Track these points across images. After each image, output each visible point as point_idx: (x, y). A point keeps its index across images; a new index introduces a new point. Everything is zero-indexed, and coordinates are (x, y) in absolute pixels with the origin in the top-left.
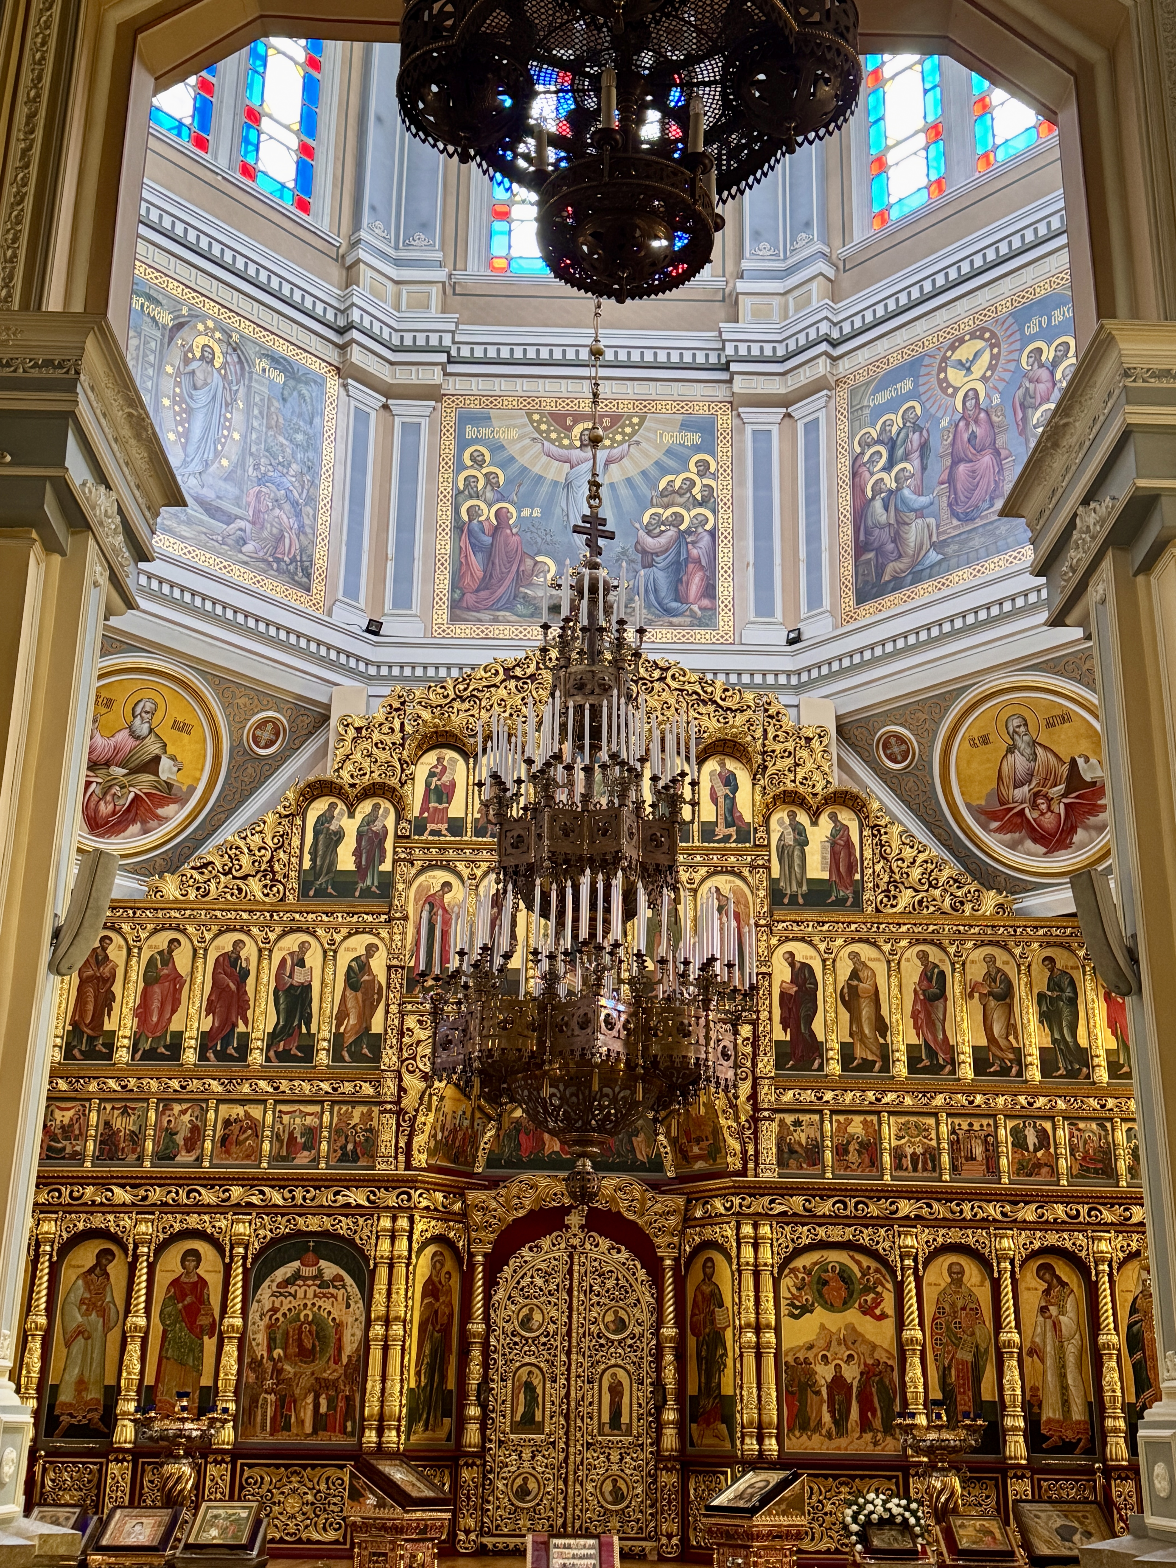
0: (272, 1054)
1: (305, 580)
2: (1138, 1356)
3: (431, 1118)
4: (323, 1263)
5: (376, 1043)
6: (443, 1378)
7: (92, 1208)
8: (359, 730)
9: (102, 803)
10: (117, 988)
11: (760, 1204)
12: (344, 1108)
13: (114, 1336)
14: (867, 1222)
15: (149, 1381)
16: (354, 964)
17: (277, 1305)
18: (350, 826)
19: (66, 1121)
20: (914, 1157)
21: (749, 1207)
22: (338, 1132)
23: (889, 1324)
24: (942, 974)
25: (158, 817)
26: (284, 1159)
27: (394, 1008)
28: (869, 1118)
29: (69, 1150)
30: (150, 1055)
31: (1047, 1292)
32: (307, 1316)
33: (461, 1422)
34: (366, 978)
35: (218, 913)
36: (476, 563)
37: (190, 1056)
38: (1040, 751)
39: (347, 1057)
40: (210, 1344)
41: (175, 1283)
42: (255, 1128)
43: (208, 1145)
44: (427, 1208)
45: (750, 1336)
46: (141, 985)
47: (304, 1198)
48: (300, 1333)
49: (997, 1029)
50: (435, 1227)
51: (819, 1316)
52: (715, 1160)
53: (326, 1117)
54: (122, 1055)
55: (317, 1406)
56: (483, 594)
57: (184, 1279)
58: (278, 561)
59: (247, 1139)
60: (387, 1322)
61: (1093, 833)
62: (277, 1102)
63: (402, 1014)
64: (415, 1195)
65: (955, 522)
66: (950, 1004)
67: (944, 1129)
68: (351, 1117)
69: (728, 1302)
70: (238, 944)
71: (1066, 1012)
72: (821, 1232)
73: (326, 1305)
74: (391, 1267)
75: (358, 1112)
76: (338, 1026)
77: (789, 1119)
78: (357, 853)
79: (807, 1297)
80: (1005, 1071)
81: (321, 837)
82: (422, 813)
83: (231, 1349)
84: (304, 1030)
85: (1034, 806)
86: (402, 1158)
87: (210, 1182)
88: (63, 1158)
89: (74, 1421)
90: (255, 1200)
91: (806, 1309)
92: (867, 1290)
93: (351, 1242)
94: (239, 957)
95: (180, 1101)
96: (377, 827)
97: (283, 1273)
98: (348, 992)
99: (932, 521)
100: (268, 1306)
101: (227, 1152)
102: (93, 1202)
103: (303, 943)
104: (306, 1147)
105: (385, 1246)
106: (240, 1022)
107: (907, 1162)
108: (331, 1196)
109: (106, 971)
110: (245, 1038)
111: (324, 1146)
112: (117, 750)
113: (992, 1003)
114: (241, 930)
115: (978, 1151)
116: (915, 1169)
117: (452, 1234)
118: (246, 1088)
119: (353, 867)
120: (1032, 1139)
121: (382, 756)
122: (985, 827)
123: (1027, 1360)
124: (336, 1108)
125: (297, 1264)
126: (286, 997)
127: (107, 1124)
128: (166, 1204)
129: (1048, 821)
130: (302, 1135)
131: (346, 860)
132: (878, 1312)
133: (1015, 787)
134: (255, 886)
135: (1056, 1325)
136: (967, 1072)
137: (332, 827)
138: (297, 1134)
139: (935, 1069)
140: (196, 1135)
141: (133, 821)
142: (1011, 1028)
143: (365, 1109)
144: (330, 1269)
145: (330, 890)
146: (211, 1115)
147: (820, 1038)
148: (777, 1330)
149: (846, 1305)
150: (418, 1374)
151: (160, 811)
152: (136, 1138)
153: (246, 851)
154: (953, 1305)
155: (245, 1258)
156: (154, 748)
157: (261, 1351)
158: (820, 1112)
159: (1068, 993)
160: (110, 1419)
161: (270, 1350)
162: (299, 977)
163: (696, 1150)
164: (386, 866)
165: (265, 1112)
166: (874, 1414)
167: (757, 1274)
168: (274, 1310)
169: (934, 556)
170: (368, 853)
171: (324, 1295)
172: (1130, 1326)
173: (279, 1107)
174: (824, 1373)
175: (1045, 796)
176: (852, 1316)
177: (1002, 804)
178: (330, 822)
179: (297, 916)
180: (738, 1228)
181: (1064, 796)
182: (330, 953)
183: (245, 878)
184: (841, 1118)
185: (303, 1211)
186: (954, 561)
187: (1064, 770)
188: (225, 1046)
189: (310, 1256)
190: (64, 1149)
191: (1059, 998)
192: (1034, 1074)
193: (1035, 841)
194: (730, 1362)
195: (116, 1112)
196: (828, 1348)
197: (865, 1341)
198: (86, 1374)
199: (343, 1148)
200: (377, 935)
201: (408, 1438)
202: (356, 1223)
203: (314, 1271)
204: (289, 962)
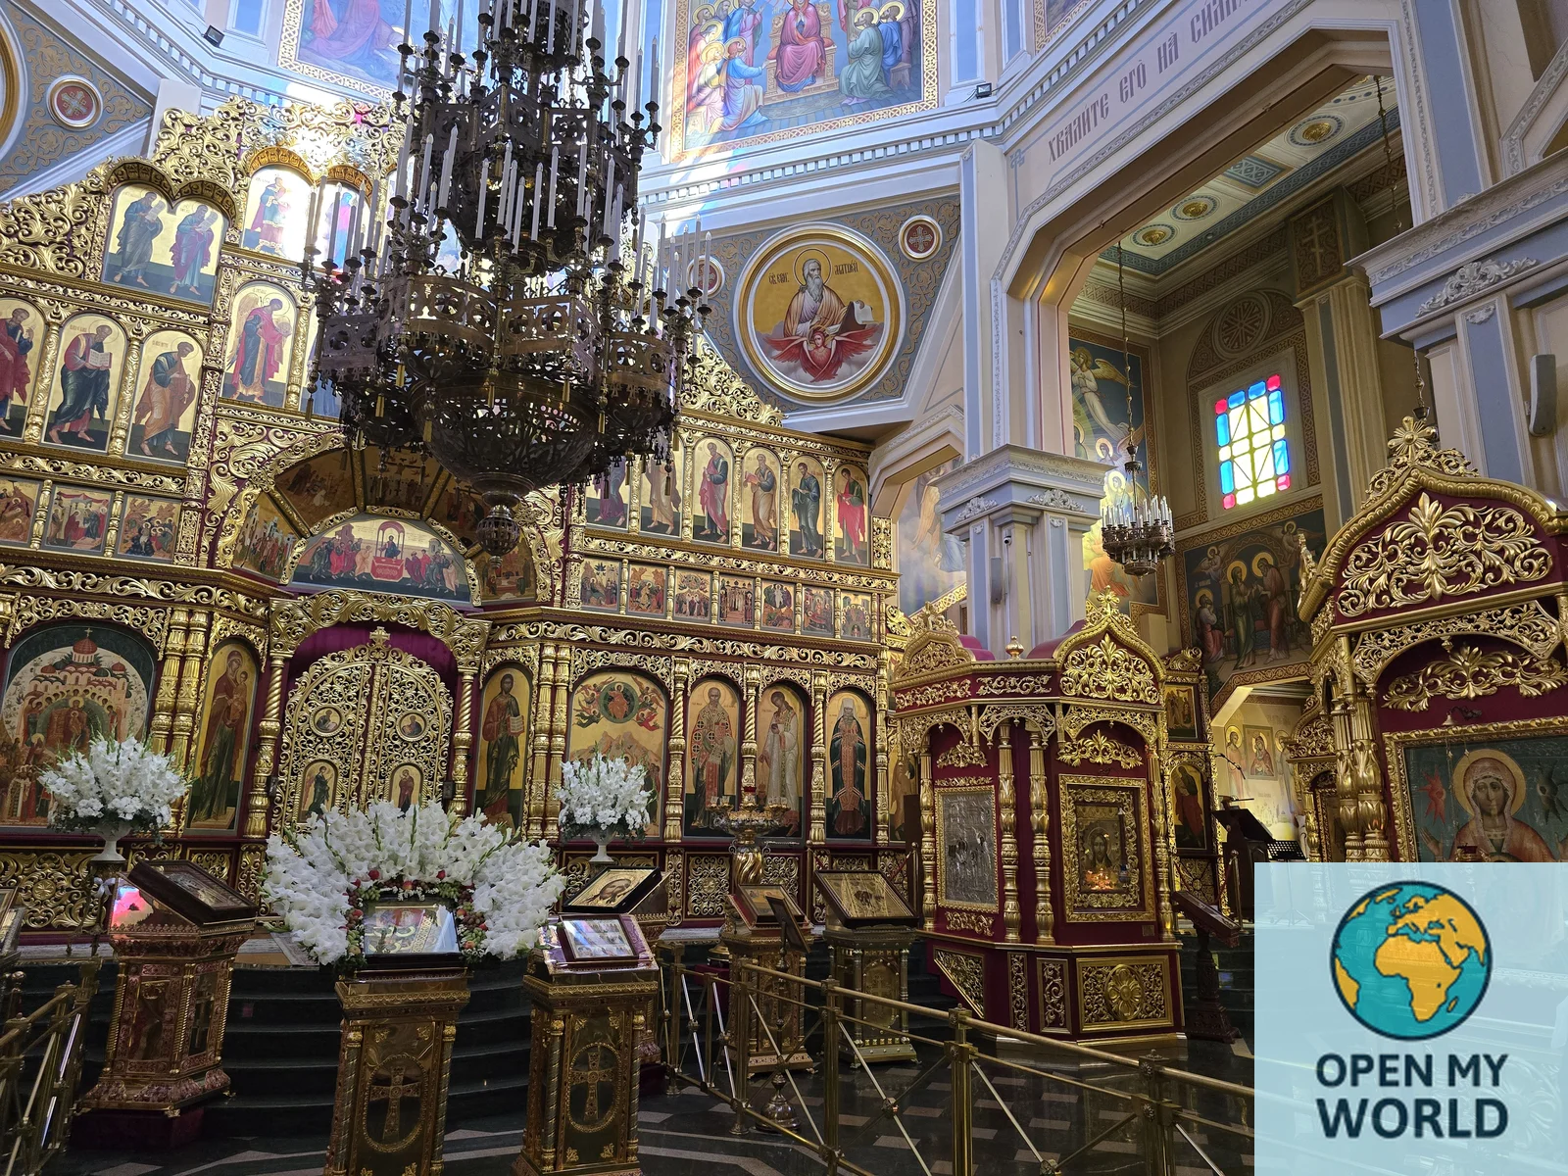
0: (54, 433)
2: (837, 763)
3: (240, 522)
4: (100, 651)
5: (184, 443)
6: (231, 770)
8: (188, 127)
11: (560, 631)
12: (139, 500)
14: (650, 651)
16: (162, 359)
20: (692, 604)
21: (553, 632)
22: (131, 522)
23: (659, 734)
24: (725, 464)
26: (60, 542)
27: (208, 410)
28: (660, 570)
31: (777, 714)
32: (76, 702)
34: (176, 375)
36: (331, 14)
38: (826, 293)
39: (147, 449)
42: (27, 508)
44: (228, 608)
45: (543, 739)
47: (83, 584)
48: (68, 718)
49: (762, 513)
50: (235, 628)
52: (522, 592)
53: (116, 508)
56: (335, 44)
59: (16, 516)
60: (174, 712)
62: (55, 482)
63: (216, 417)
64: (217, 593)
65: (780, 92)
66: (730, 488)
68: (147, 510)
69: (524, 711)
70: (20, 313)
72: (613, 657)
73: (104, 693)
74: (183, 660)
75: (155, 507)
76: (139, 418)
77: (594, 563)
78: (176, 249)
79: (595, 709)
80: (764, 546)
81: (134, 224)
82: (255, 225)
84: (96, 415)
85: (812, 340)
86: (204, 557)
90: (19, 579)
91: (592, 720)
92: (644, 705)
93: (138, 633)
94: (19, 327)
96: (201, 229)
97: (48, 658)
98: (155, 387)
99: (760, 89)
103: (103, 327)
104: (88, 533)
106: (15, 394)
107: (686, 608)
108: (116, 585)
110: (20, 411)
113: (760, 492)
115: (740, 604)
117: (252, 637)
118: (18, 464)
119: (170, 263)
120: (779, 599)
125: (69, 650)
126: (77, 378)
129: (821, 353)
130: (86, 521)
132: (651, 724)
134: (48, 258)
135: (781, 739)
136: (737, 542)
137: (148, 217)
138: (79, 519)
139: (714, 537)
142: (771, 513)
143: (164, 504)
144: (108, 658)
145: (140, 280)
147: (626, 500)
148: (567, 736)
149: (626, 717)
150: (204, 765)
153: (38, 217)
154: (709, 721)
158: (621, 560)
161: (27, 733)
162: (95, 361)
163: (505, 583)
165: (41, 491)
167: (554, 689)
168: (36, 694)
169: (759, 117)
170: (188, 253)
171: (100, 683)
172: (833, 742)
173: (57, 490)
175: (823, 332)
177: (786, 335)
178: (145, 212)
179: (98, 297)
181: (837, 334)
182: (135, 343)
183: (35, 244)
184: (637, 568)
185: (81, 597)
186: (777, 123)
187: (843, 312)
189: (87, 643)
191: (807, 495)
192: (785, 549)
194: (521, 762)
196: (608, 751)
197: (639, 746)
199: (136, 539)
202: (145, 614)
203: (89, 658)
204: (83, 343)
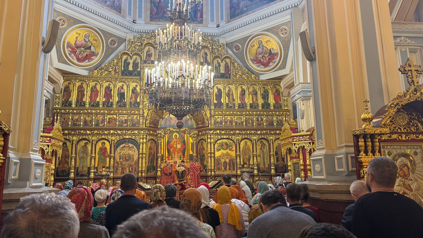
0: (117, 105)
1: (120, 11)
2: (277, 156)
3: (150, 117)
5: (139, 104)
6: (153, 164)
7: (83, 134)
8: (132, 42)
9: (80, 55)
10: (85, 93)
11: (211, 132)
12: (132, 116)
13: (89, 158)
14: (230, 134)
15: (96, 166)
16: (133, 89)
17: (121, 152)
18: (131, 61)
19: (77, 118)
20: (239, 123)
21: (209, 132)
22: (131, 120)
23: (234, 152)
24: (245, 90)
25: (91, 59)
26: (121, 125)
27: (142, 97)
28: (231, 116)
29: (77, 124)
30: (93, 106)
32: (127, 154)
33: (157, 171)
34: (136, 91)
35: (105, 78)
36: (155, 10)
37: (101, 106)
39: (133, 106)
40: (108, 159)
41: (100, 148)
42: (115, 119)
43: (106, 123)
44: (149, 134)
45: (209, 155)
46: (90, 92)
47: (125, 132)
48: (126, 156)
49: (254, 100)
50: (151, 137)
51: (222, 151)
52: (203, 124)
54: (87, 106)
55: (129, 169)
56: (157, 16)
57: (102, 147)
58: (114, 6)
59: (113, 121)
60: (142, 154)
61: (273, 63)
64: (147, 131)
65: (250, 2)
66: (246, 96)
67: (244, 118)
68: (134, 117)
69: (205, 149)
70: (109, 85)
71: (267, 97)
72: (222, 136)
73: (130, 151)
74: (143, 144)
75: (135, 116)
76: (131, 100)
77: (217, 117)
78: (133, 67)
79: (219, 148)
80: (256, 108)
81: (125, 63)
82: (146, 59)
83: (112, 160)
84: (124, 101)
85: (263, 58)
86: (144, 125)
87: (106, 130)
88: (76, 125)
89: (82, 174)
90: (115, 133)
91: (219, 150)
92: (230, 146)
93: (135, 140)
94: (110, 87)
95: (99, 114)
96: (137, 62)
97: (121, 146)
98: (132, 94)
99: (245, 2)
100: (119, 152)
101: (110, 124)
102: (83, 133)
103: (123, 84)
104: (126, 123)
105: (141, 140)
106: (111, 99)
108: (130, 132)
109: (83, 89)
110: (112, 103)
111: (129, 123)
112: (82, 44)
113: (254, 95)
114: (110, 82)
115: (251, 122)
116: (239, 125)
117: (154, 139)
118: (112, 112)
119: (132, 70)
120: (260, 119)
121: (137, 47)
122: (253, 63)
123: (258, 157)
124: (131, 116)
125: (124, 144)
126: (120, 95)
127: (85, 119)
128: (98, 134)
129: (265, 61)
131: (131, 68)
132: (232, 150)
133: (259, 55)
135: (263, 151)
137: (128, 62)
138: (123, 120)
139: (243, 107)
140: (103, 121)
141: (86, 60)
144: (131, 145)
145: (128, 74)
146: (106, 117)
148: (214, 154)
149: (227, 149)
150: (148, 163)
151: (92, 58)
152: (91, 121)
154: (245, 148)
155: (114, 143)
156: (90, 44)
157: (118, 160)
158: (222, 115)
159: (267, 93)
160: (89, 173)
161: (120, 160)
162: (122, 91)
164: (139, 70)
166: (231, 167)
167: (211, 144)
169: (245, 9)
170: (135, 67)
172: (276, 151)
173: (119, 116)
174: (223, 161)
175: (265, 56)
176: (228, 151)
177: (257, 58)
178: (127, 61)
179: (121, 79)
180: (207, 136)
181: (268, 56)
182: (128, 86)
183: (110, 71)
184: (226, 117)
185: (125, 135)
186: (249, 10)
187: (269, 51)
188: (108, 104)
189: (127, 143)
190: (77, 123)
191: (265, 94)
193: (262, 65)
194: (206, 159)
195: (87, 117)
196: (223, 156)
198: (84, 165)
199: (133, 123)
200: (138, 83)
201: (147, 174)
202: (136, 137)
203: (128, 145)
204: (120, 88)
